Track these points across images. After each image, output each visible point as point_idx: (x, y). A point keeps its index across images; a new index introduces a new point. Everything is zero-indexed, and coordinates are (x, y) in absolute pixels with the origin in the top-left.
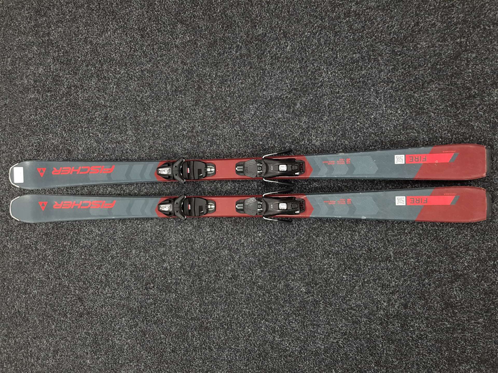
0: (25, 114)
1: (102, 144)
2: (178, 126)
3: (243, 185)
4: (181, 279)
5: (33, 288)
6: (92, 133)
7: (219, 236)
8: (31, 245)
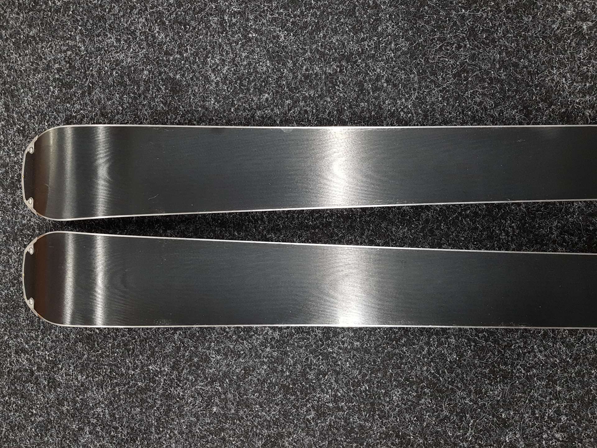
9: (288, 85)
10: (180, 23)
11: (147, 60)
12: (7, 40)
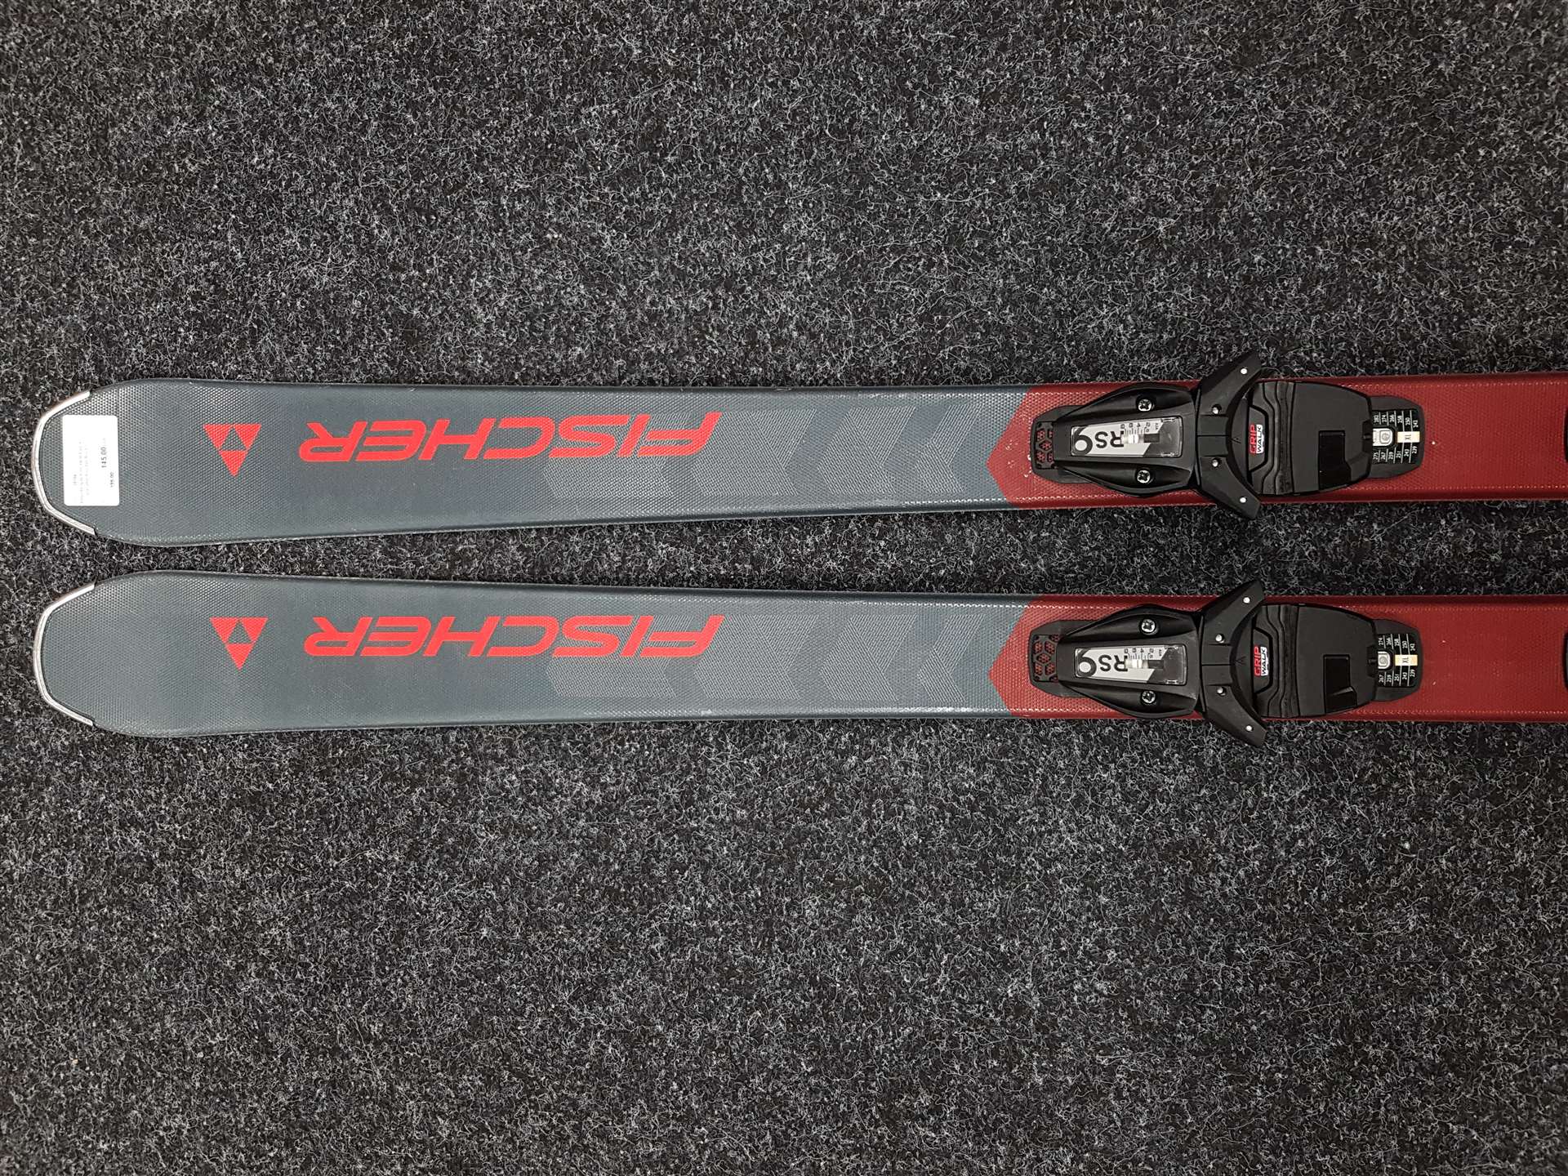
0: (125, 113)
1: (622, 292)
2: (1116, 186)
3: (1537, 536)
4: (1111, 1071)
5: (160, 1102)
6: (559, 228)
7: (1366, 830)
8: (151, 863)
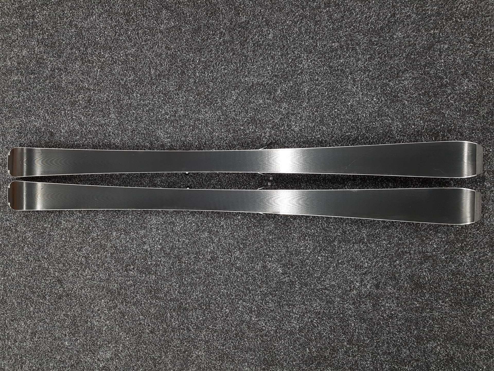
9: (84, 133)
10: (53, 113)
11: (44, 125)
12: (3, 117)
